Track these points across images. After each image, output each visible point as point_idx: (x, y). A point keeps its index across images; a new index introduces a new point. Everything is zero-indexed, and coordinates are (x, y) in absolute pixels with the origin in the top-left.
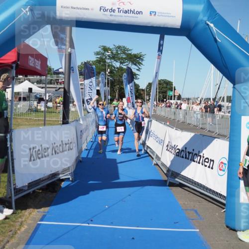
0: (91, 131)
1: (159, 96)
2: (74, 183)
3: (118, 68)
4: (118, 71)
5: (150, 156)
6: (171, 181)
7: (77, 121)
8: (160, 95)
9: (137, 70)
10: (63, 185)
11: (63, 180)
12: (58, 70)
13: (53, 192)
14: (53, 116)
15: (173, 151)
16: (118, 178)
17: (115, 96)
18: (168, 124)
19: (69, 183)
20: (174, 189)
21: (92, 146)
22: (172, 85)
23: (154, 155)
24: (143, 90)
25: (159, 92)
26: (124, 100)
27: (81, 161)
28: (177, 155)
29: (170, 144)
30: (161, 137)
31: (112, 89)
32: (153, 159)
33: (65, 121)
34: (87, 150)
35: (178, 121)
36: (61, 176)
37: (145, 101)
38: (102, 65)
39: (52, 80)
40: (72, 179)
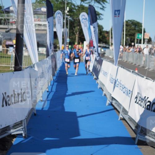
0: (47, 79)
1: (126, 40)
2: (27, 140)
3: (78, 6)
4: (78, 10)
5: (115, 109)
6: (140, 139)
7: (31, 67)
8: (128, 38)
9: (101, 8)
10: (15, 141)
11: (15, 136)
12: (9, 8)
13: (3, 150)
14: (3, 62)
15: (143, 104)
16: (79, 135)
17: (75, 39)
18: (136, 71)
19: (22, 139)
20: (144, 148)
21: (48, 97)
22: (141, 26)
23: (120, 108)
24: (107, 32)
25: (126, 35)
26: (86, 43)
27: (35, 114)
28: (147, 109)
29: (140, 95)
30: (129, 87)
31: (72, 31)
32: (119, 112)
33: (18, 68)
34: (42, 101)
35: (139, 66)
36: (12, 131)
37: (109, 45)
38: (61, 3)
39: (2, 19)
40: (25, 134)
